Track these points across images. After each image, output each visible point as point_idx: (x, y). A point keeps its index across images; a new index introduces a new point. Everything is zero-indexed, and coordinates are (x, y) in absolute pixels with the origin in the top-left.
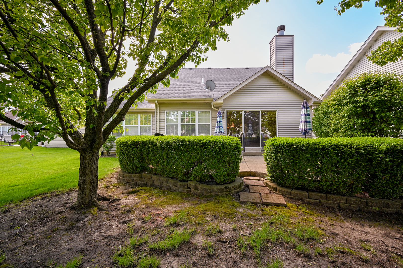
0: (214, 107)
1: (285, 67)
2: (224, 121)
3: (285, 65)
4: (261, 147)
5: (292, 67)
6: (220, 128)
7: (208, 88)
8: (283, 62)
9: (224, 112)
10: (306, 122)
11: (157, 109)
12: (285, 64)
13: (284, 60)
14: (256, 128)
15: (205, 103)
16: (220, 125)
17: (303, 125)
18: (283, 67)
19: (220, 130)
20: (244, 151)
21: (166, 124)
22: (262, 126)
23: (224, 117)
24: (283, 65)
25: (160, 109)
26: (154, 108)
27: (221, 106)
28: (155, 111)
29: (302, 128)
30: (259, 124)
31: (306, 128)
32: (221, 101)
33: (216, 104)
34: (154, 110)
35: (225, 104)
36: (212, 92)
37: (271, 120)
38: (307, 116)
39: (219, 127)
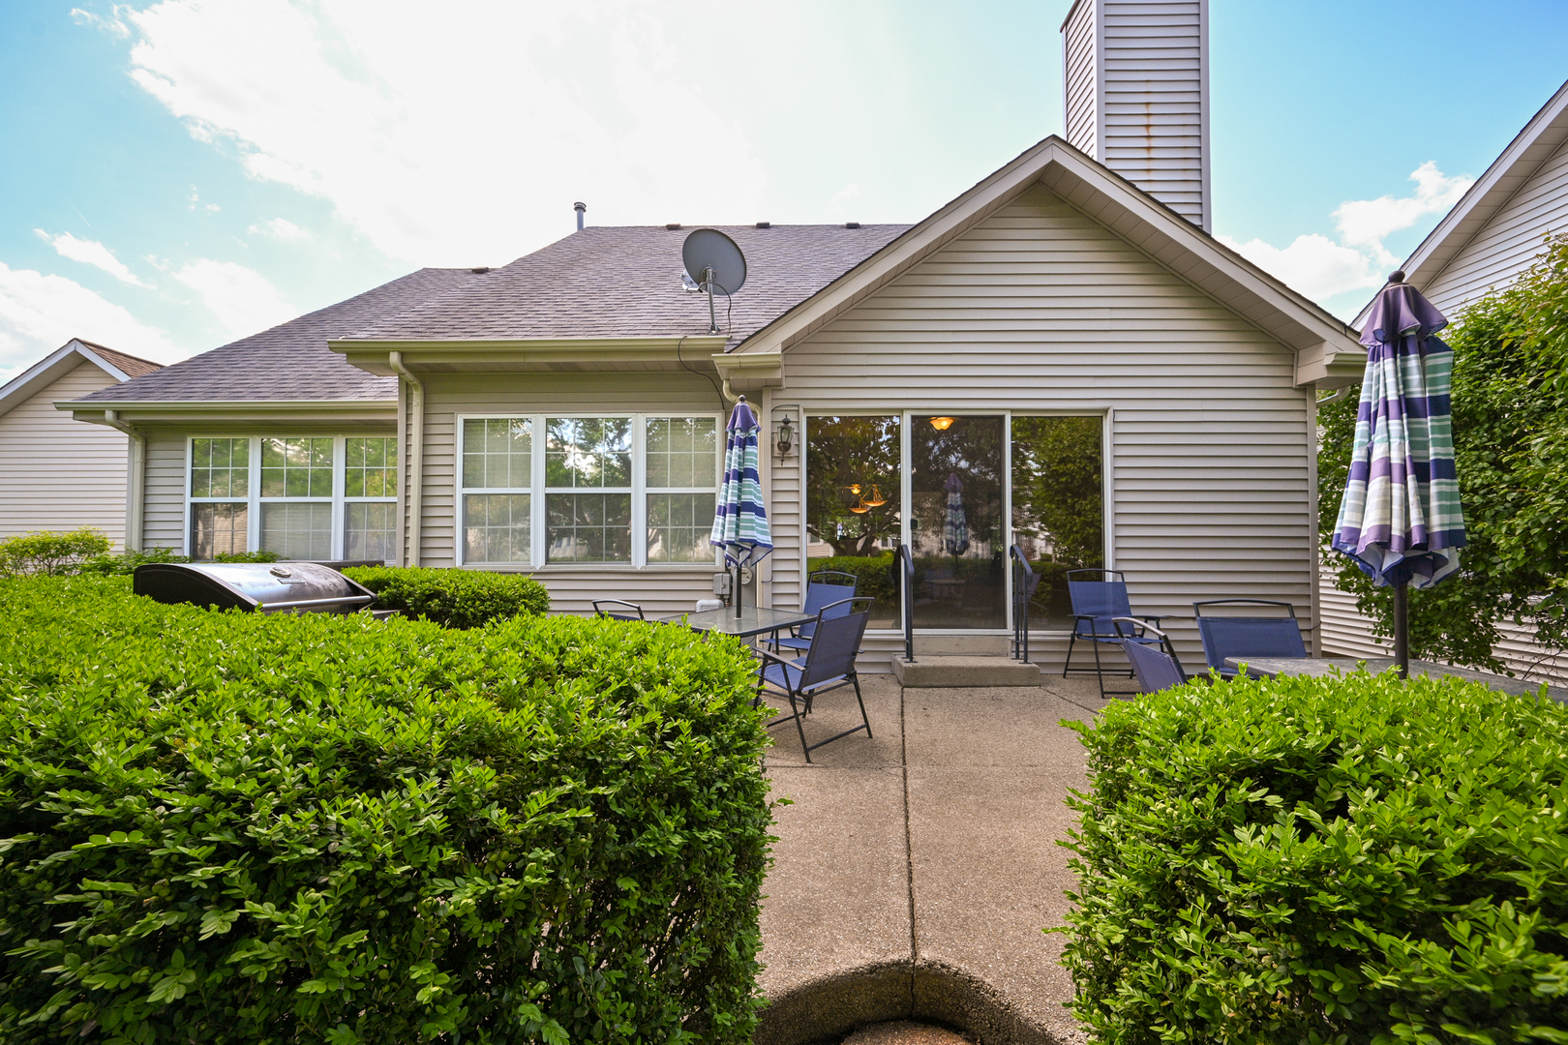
0: (733, 391)
1: (1154, 154)
2: (792, 475)
3: (1154, 143)
4: (1010, 630)
5: (1194, 154)
6: (744, 515)
7: (699, 278)
8: (1144, 121)
9: (792, 417)
10: (1422, 472)
11: (408, 406)
12: (1153, 132)
13: (1152, 110)
14: (984, 511)
15: (685, 367)
16: (746, 498)
17: (1387, 503)
18: (1144, 154)
19: (744, 534)
20: (910, 654)
21: (460, 491)
22: (1017, 502)
23: (793, 451)
24: (1144, 143)
25: (426, 405)
26: (394, 398)
27: (775, 386)
28: (400, 418)
29: (1385, 530)
30: (999, 494)
31: (1425, 528)
32: (771, 348)
33: (741, 369)
34: (394, 411)
35: (793, 371)
36: (720, 301)
37: (1064, 474)
38: (1429, 422)
39: (738, 509)
